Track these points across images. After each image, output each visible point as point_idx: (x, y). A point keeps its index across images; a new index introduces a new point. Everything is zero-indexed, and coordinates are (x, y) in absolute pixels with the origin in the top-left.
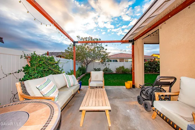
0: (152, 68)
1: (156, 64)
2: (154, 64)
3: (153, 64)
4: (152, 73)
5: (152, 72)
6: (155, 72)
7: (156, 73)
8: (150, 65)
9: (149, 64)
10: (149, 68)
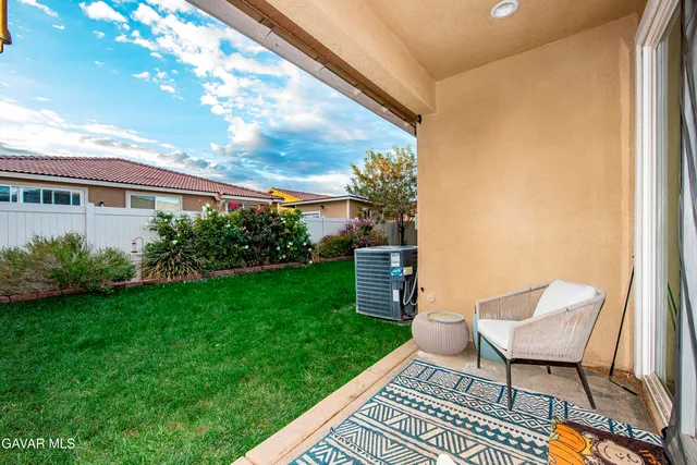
0: (257, 244)
1: (274, 224)
2: (269, 223)
3: (262, 225)
4: (259, 268)
5: (261, 264)
6: (271, 262)
7: (274, 266)
8: (249, 229)
9: (244, 224)
10: (244, 245)
